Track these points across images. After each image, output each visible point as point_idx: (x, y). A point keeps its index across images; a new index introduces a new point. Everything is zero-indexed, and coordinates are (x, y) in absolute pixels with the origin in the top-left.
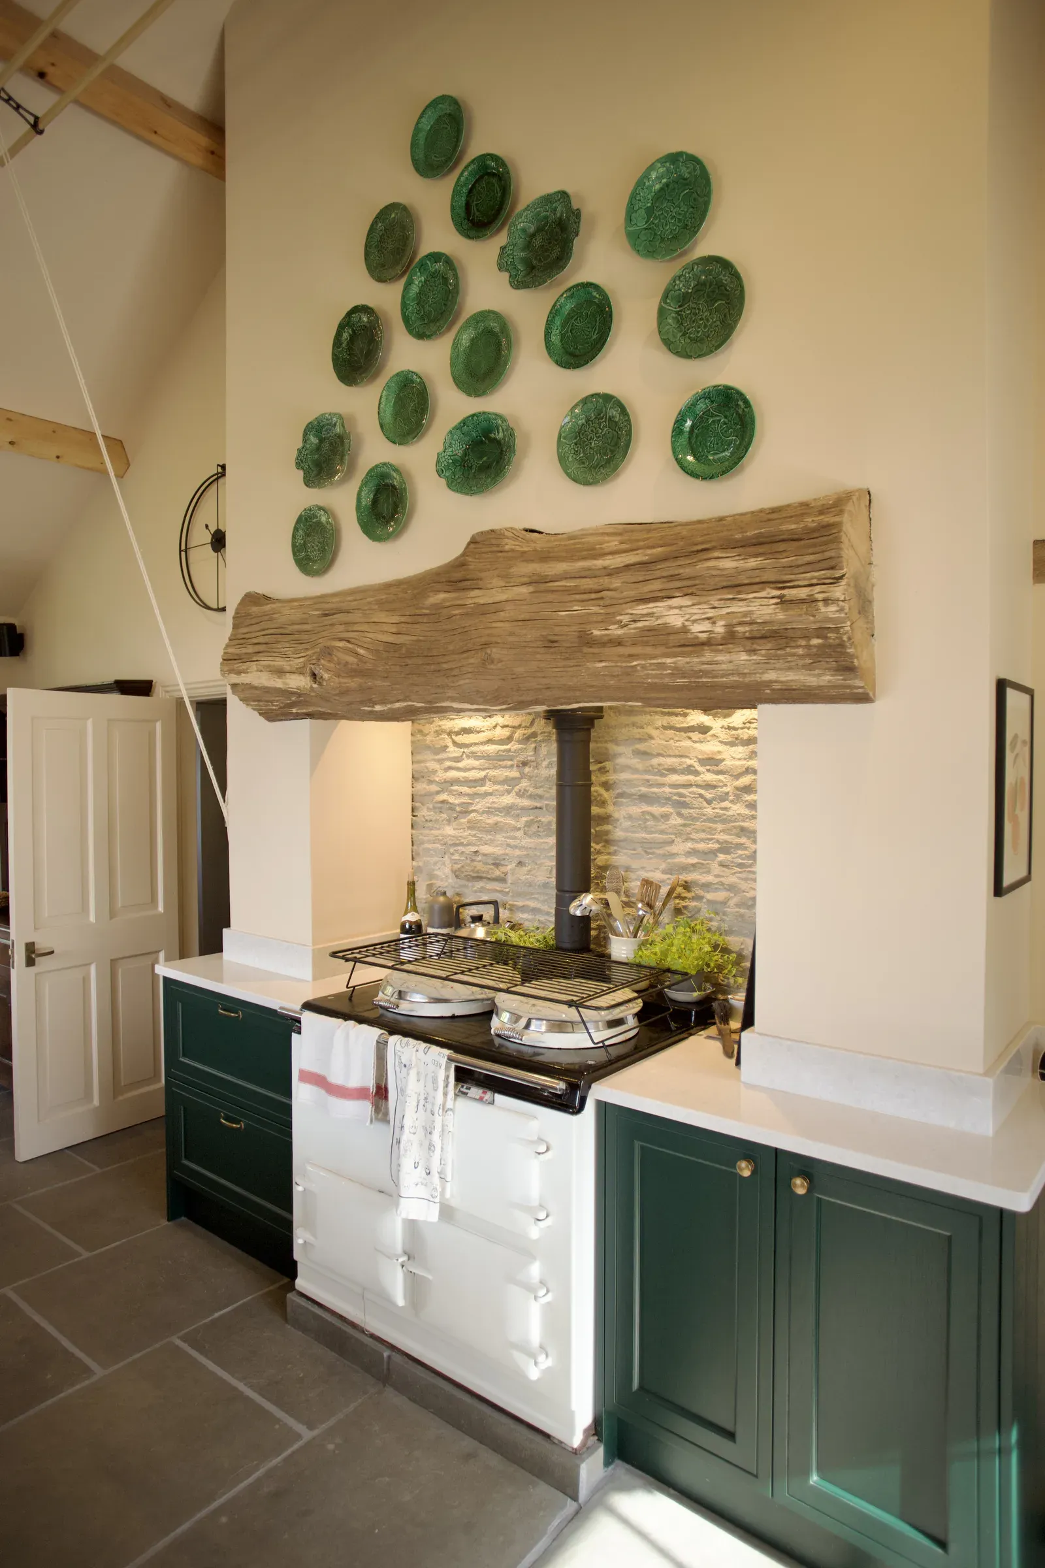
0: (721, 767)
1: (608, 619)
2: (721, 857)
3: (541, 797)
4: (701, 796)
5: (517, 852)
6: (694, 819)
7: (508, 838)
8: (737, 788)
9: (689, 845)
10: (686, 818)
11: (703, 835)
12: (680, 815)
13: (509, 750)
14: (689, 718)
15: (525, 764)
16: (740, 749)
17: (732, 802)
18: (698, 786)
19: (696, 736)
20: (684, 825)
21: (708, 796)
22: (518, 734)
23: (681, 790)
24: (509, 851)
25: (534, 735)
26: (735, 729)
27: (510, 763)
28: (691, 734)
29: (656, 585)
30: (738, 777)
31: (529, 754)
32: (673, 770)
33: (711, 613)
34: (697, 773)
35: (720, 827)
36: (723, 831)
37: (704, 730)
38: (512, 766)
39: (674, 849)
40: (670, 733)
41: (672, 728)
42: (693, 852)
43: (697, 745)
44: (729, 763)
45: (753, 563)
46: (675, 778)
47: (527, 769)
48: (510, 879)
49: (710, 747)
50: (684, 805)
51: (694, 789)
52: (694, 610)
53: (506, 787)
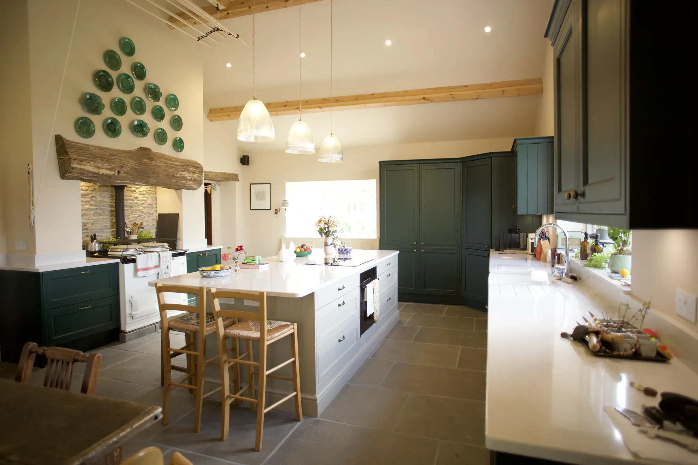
0: (138, 199)
1: (177, 173)
2: (139, 218)
3: (98, 206)
4: (135, 205)
5: (92, 221)
6: (133, 210)
7: (88, 217)
8: (141, 204)
9: (133, 216)
10: (132, 210)
11: (135, 214)
12: (131, 209)
13: (88, 193)
14: (132, 189)
15: (93, 197)
16: (141, 196)
17: (140, 206)
18: (134, 203)
19: (133, 192)
20: (132, 212)
21: (136, 205)
22: (90, 189)
23: (131, 204)
24: (89, 221)
25: (95, 189)
26: (141, 192)
27: (87, 196)
28: (132, 192)
29: (184, 169)
30: (141, 201)
31: (94, 195)
32: (129, 200)
33: (190, 176)
34: (134, 200)
35: (138, 211)
36: (139, 212)
37: (135, 191)
38: (88, 197)
39: (130, 217)
40: (128, 191)
41: (128, 190)
42: (135, 217)
43: (133, 194)
44: (139, 198)
45: (195, 169)
46: (129, 201)
47: (93, 198)
48: (90, 228)
49: (136, 195)
50: (132, 207)
51: (133, 204)
52: (188, 175)
53: (86, 203)
